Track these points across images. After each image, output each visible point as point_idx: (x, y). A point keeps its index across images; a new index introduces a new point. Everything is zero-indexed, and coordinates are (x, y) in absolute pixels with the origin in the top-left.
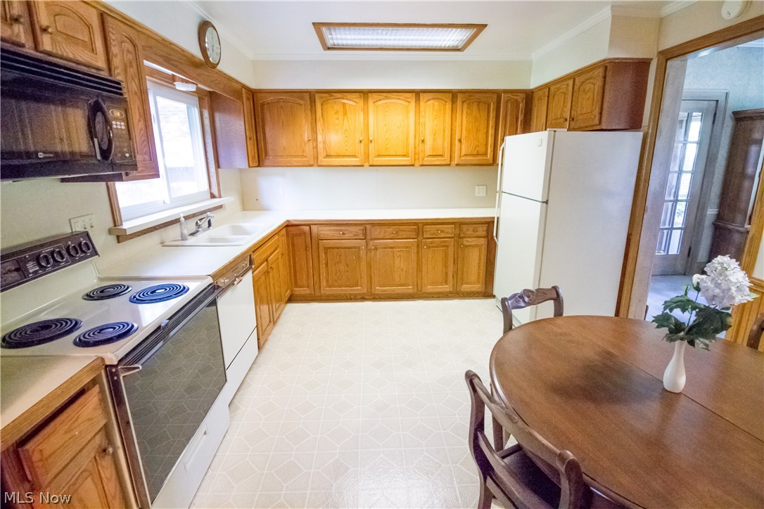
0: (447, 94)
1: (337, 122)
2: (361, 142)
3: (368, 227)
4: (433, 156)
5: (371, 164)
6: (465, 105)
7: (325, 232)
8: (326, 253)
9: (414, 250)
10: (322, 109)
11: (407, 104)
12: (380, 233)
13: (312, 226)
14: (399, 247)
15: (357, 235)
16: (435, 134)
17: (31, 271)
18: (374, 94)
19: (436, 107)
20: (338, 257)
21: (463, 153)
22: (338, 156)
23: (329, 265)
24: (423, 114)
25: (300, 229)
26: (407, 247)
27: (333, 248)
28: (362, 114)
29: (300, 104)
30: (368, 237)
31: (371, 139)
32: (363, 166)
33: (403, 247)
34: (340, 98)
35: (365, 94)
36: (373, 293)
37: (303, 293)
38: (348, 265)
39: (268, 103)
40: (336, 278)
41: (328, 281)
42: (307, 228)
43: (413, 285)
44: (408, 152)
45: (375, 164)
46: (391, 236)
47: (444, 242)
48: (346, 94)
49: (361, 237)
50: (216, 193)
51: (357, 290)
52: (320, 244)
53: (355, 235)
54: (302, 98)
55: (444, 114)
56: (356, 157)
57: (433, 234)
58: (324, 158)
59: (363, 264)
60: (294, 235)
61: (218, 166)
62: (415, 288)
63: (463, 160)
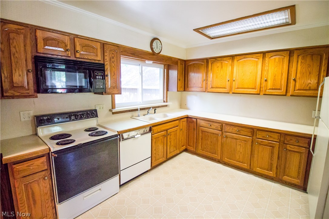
0: (286, 52)
1: (217, 71)
2: (228, 81)
3: (224, 125)
4: (272, 89)
5: (233, 92)
6: (300, 57)
7: (202, 123)
8: (202, 133)
9: (250, 143)
10: (211, 66)
11: (257, 60)
12: (229, 129)
13: (197, 119)
14: (241, 140)
15: (217, 128)
16: (275, 76)
17: (72, 119)
18: (237, 57)
19: (277, 60)
20: (207, 137)
21: (297, 88)
22: (217, 88)
23: (203, 139)
24: (267, 65)
25: (192, 120)
26: (245, 141)
27: (205, 132)
28: (230, 67)
29: (202, 65)
30: (223, 130)
31: (234, 79)
32: (229, 93)
33: (243, 140)
34: (220, 60)
35: (233, 57)
36: (223, 160)
37: (191, 149)
38: (211, 142)
39: (190, 65)
40: (205, 147)
41: (202, 147)
42: (195, 120)
43: (247, 164)
44: (255, 87)
45: (235, 92)
46: (236, 132)
47: (271, 143)
48: (223, 58)
49: (219, 129)
50: (165, 101)
51: (215, 156)
52: (200, 128)
53: (216, 128)
54: (203, 62)
55: (283, 64)
56: (226, 89)
57: (263, 137)
58: (210, 88)
59: (220, 143)
60: (190, 122)
61: (168, 90)
62: (249, 166)
63: (296, 93)
